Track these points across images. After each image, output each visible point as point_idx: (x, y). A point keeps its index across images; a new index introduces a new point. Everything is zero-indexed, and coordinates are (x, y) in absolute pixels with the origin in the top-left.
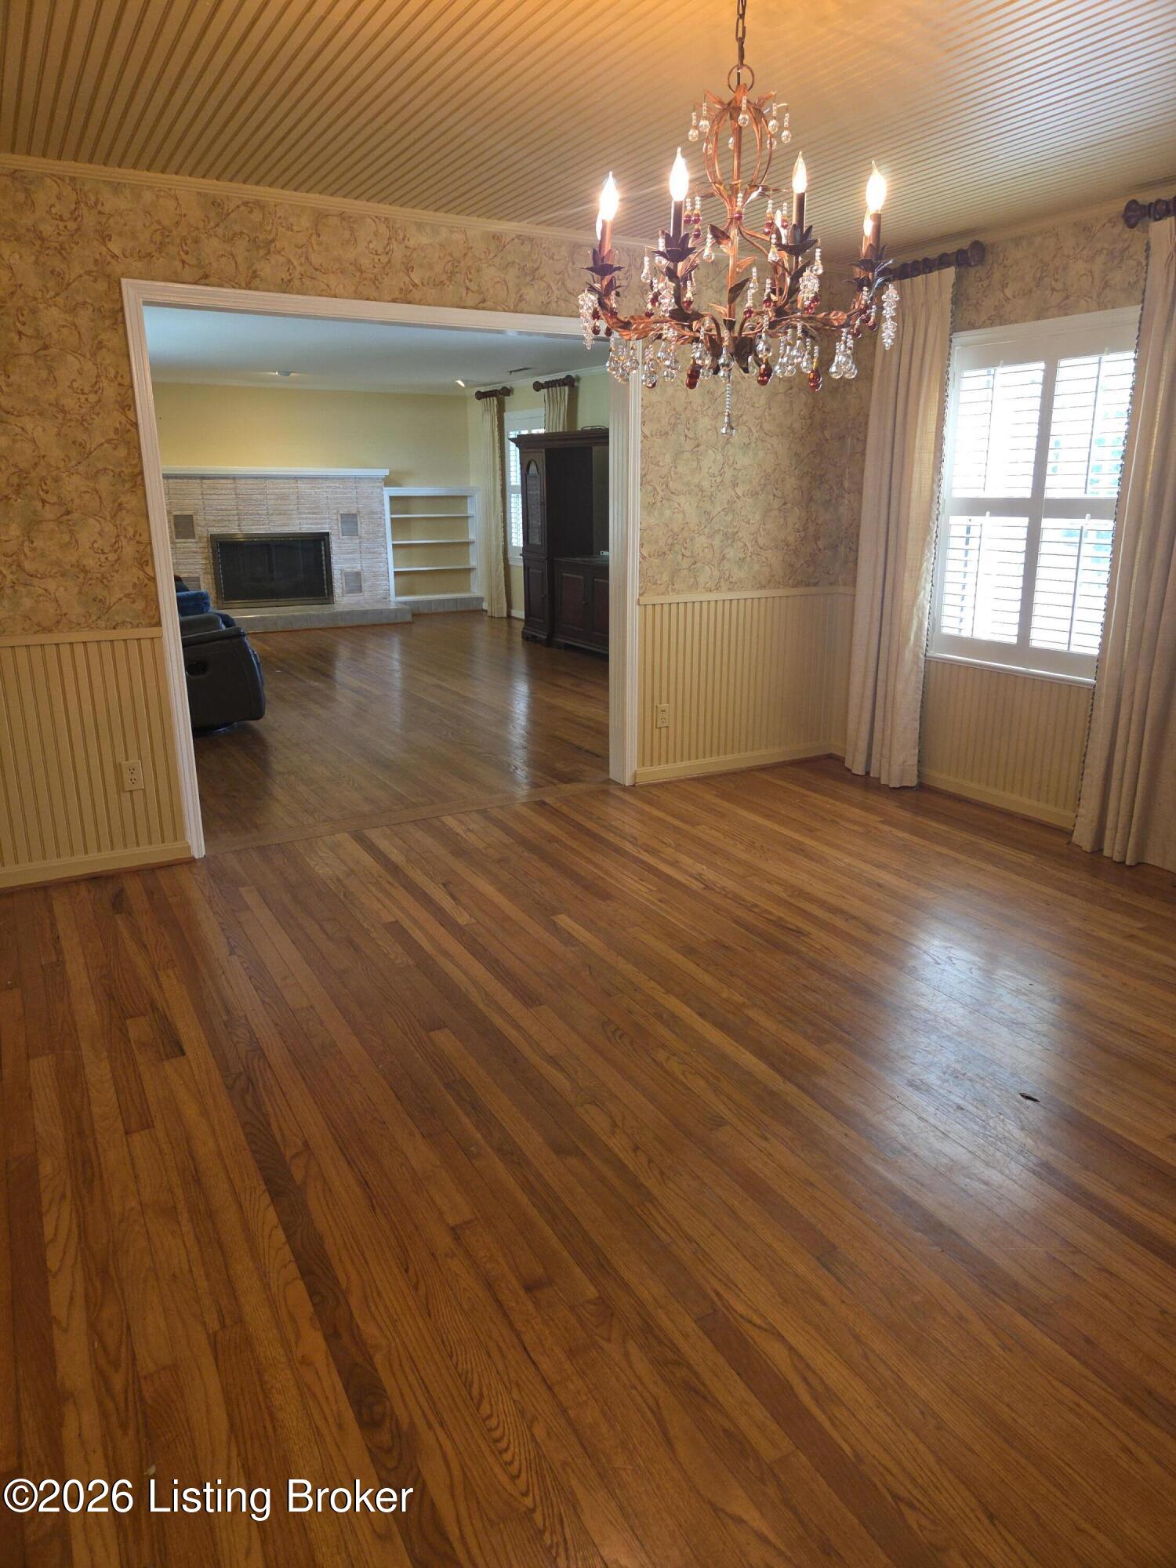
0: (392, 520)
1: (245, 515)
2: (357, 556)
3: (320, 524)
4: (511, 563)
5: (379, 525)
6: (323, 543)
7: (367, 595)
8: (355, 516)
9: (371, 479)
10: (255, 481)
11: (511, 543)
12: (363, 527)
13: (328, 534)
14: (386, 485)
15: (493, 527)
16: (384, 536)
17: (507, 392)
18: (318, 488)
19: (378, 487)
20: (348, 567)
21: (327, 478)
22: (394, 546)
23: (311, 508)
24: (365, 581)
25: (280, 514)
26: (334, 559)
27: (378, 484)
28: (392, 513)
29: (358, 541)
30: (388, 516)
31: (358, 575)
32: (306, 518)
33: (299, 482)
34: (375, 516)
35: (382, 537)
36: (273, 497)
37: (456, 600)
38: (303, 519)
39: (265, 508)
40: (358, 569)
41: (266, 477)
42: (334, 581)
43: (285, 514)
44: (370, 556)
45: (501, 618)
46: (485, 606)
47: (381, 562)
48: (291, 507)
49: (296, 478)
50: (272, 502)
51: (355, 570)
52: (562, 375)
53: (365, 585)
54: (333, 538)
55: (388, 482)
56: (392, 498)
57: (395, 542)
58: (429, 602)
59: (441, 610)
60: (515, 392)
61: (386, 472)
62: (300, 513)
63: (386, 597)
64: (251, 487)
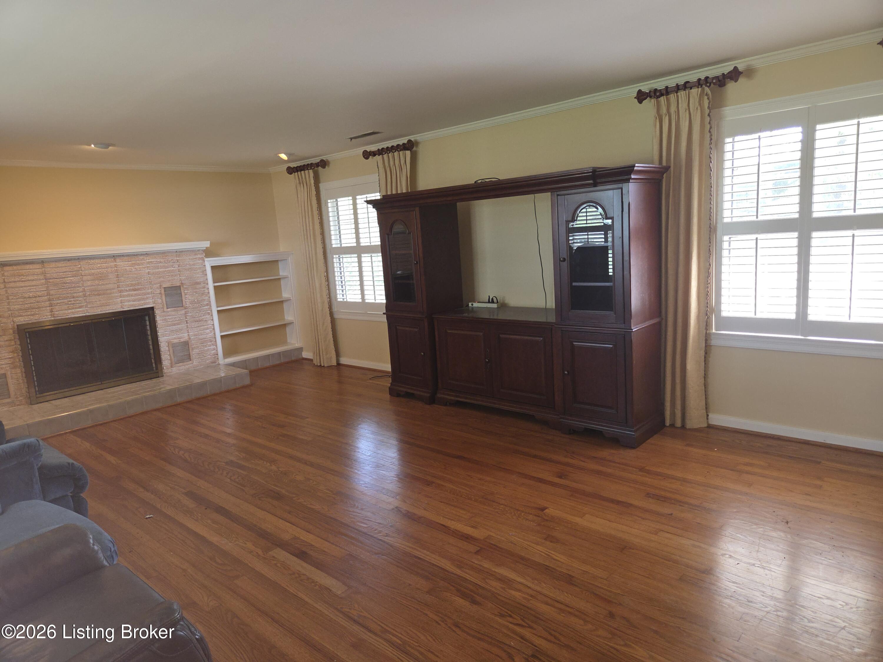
0: (215, 287)
1: (58, 299)
2: (184, 325)
3: (144, 299)
4: (336, 316)
5: (203, 294)
6: (147, 318)
7: (195, 362)
8: (179, 288)
9: (193, 251)
10: (69, 263)
11: (336, 298)
12: (188, 298)
13: (152, 309)
14: (207, 256)
15: (317, 285)
16: (209, 304)
17: (323, 164)
18: (138, 265)
19: (200, 259)
20: (175, 338)
21: (147, 254)
22: (219, 312)
23: (132, 285)
24: (193, 349)
25: (99, 295)
26: (160, 332)
27: (199, 256)
28: (214, 282)
29: (183, 312)
30: (211, 285)
31: (186, 344)
32: (128, 295)
33: (118, 260)
34: (198, 286)
35: (207, 305)
36: (89, 277)
37: (279, 354)
38: (124, 296)
39: (81, 289)
40: (185, 337)
41: (79, 259)
42: (162, 353)
43: (104, 294)
44: (196, 324)
45: (330, 367)
46: (306, 354)
47: (207, 329)
48: (111, 286)
49: (114, 257)
50: (89, 283)
51: (182, 340)
52: (404, 140)
53: (194, 353)
54: (157, 312)
55: (209, 253)
56: (213, 268)
57: (219, 309)
58: (256, 359)
59: (267, 364)
60: (331, 165)
61: (206, 244)
62: (121, 291)
63: (214, 362)
64: (64, 270)
